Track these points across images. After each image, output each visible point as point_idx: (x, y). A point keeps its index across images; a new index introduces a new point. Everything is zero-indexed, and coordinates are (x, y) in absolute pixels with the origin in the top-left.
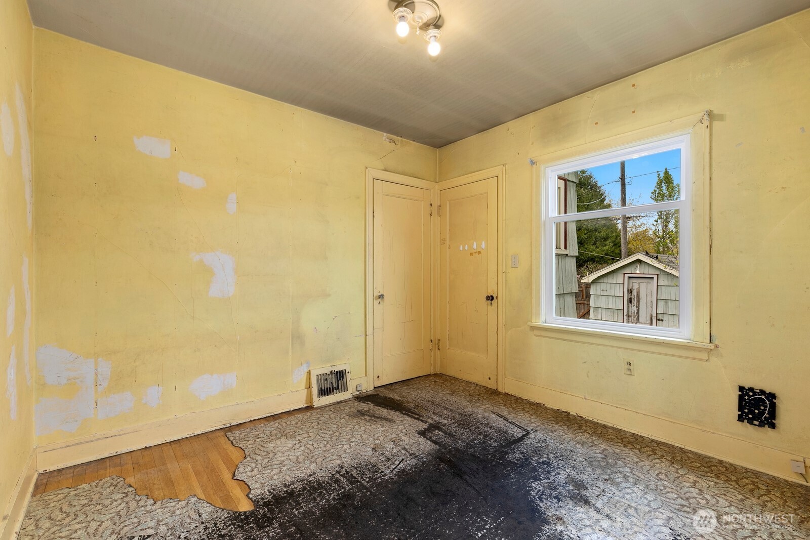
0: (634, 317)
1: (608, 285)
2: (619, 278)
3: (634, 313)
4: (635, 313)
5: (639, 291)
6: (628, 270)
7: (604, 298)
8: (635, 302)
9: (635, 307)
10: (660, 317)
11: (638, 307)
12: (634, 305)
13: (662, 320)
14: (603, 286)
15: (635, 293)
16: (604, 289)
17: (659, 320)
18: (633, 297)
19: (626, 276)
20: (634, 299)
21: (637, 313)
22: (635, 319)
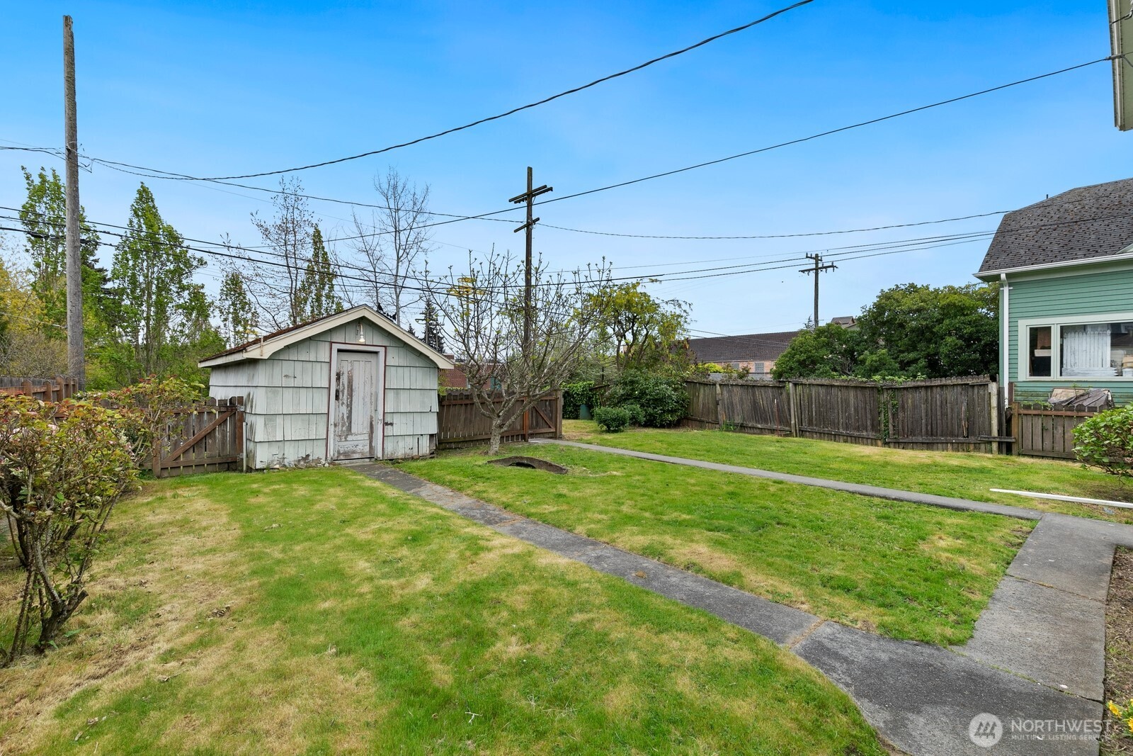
0: (343, 426)
1: (298, 365)
2: (322, 352)
3: (343, 417)
4: (345, 417)
5: (352, 377)
6: (338, 337)
7: (288, 394)
8: (344, 397)
9: (345, 407)
10: (388, 420)
11: (350, 406)
12: (343, 403)
13: (392, 424)
14: (287, 368)
15: (344, 379)
16: (291, 374)
17: (387, 424)
18: (341, 389)
19: (335, 347)
20: (343, 392)
21: (348, 418)
22: (344, 429)
